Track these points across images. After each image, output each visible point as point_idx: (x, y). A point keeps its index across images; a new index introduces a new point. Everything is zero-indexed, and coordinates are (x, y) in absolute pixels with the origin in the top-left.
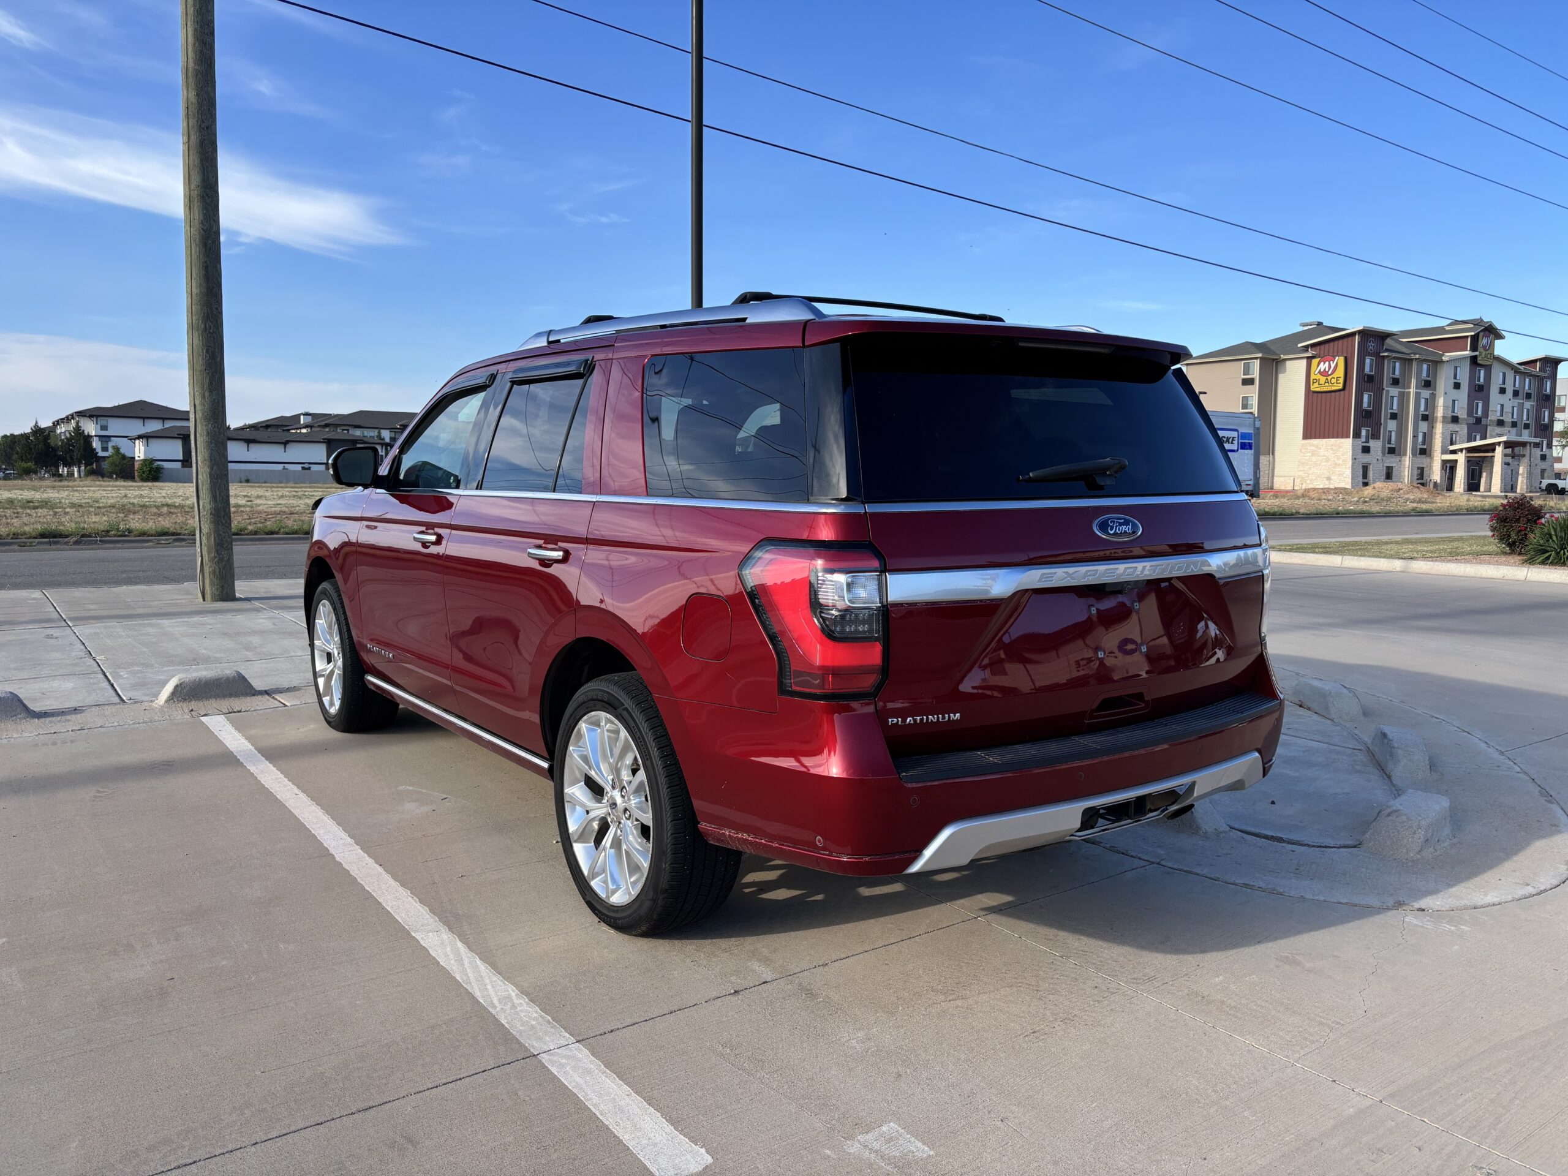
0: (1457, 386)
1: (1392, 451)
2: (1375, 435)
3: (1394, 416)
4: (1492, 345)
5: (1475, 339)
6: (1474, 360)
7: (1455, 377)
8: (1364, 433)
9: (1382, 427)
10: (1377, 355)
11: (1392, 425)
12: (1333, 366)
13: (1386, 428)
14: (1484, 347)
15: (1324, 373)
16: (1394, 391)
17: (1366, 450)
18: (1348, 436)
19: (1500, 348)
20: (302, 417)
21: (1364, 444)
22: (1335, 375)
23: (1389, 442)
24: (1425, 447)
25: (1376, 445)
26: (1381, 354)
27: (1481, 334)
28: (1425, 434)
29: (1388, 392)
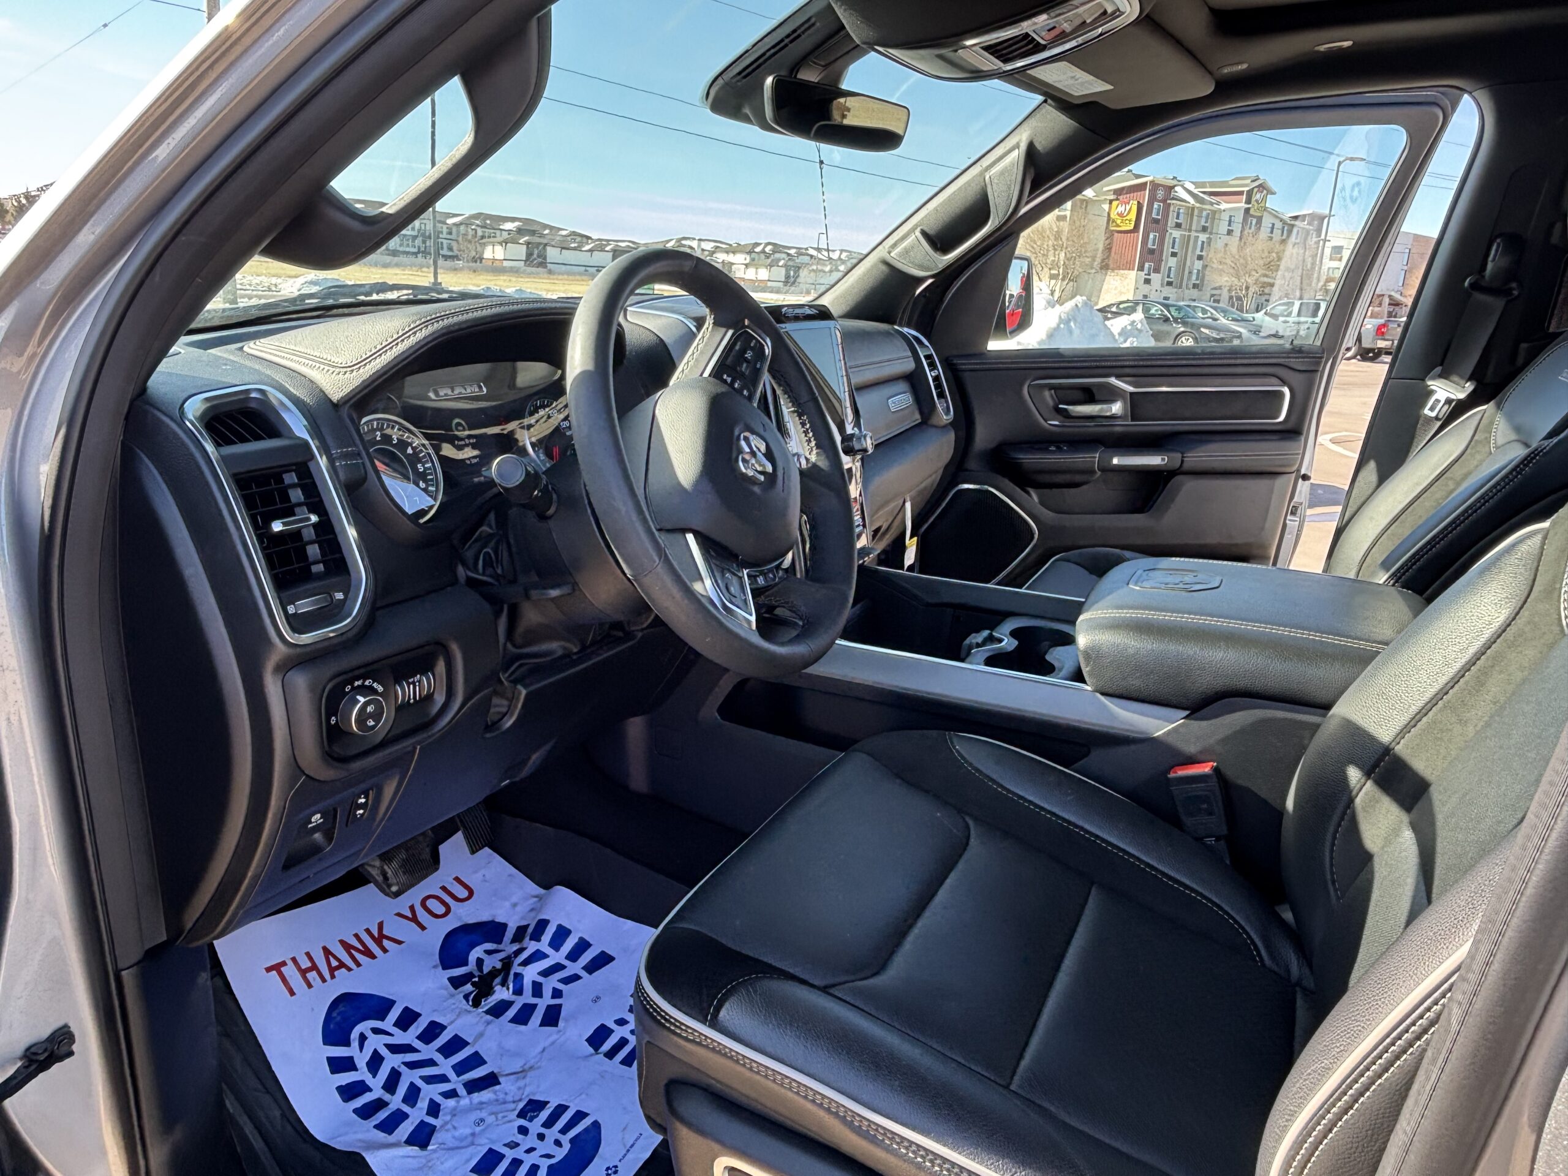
0: (1230, 232)
1: (1170, 284)
2: (1157, 270)
3: (1174, 255)
4: (1264, 199)
5: (1250, 194)
6: (1247, 210)
7: (1229, 225)
8: (1147, 265)
9: (1163, 263)
10: (1164, 201)
11: (1172, 262)
12: (1128, 207)
13: (1167, 261)
14: (1257, 201)
15: (1120, 215)
16: (1176, 234)
17: (1147, 281)
18: (1133, 269)
19: (1271, 203)
21: (1147, 277)
22: (1128, 218)
23: (1169, 276)
24: (1198, 282)
25: (1155, 278)
26: (1169, 201)
27: (1256, 190)
28: (1198, 271)
29: (1171, 234)
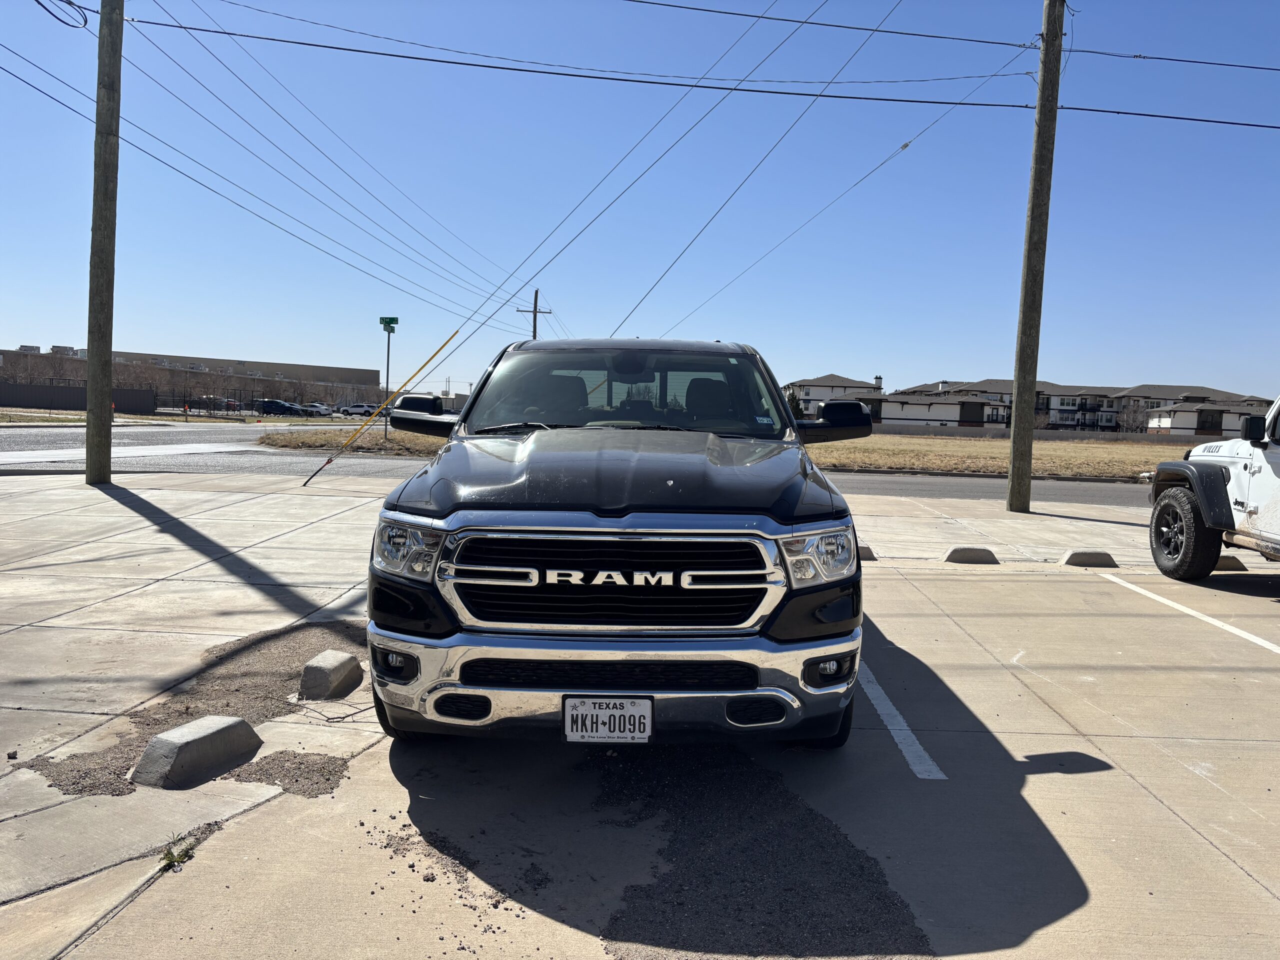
20: (940, 385)
